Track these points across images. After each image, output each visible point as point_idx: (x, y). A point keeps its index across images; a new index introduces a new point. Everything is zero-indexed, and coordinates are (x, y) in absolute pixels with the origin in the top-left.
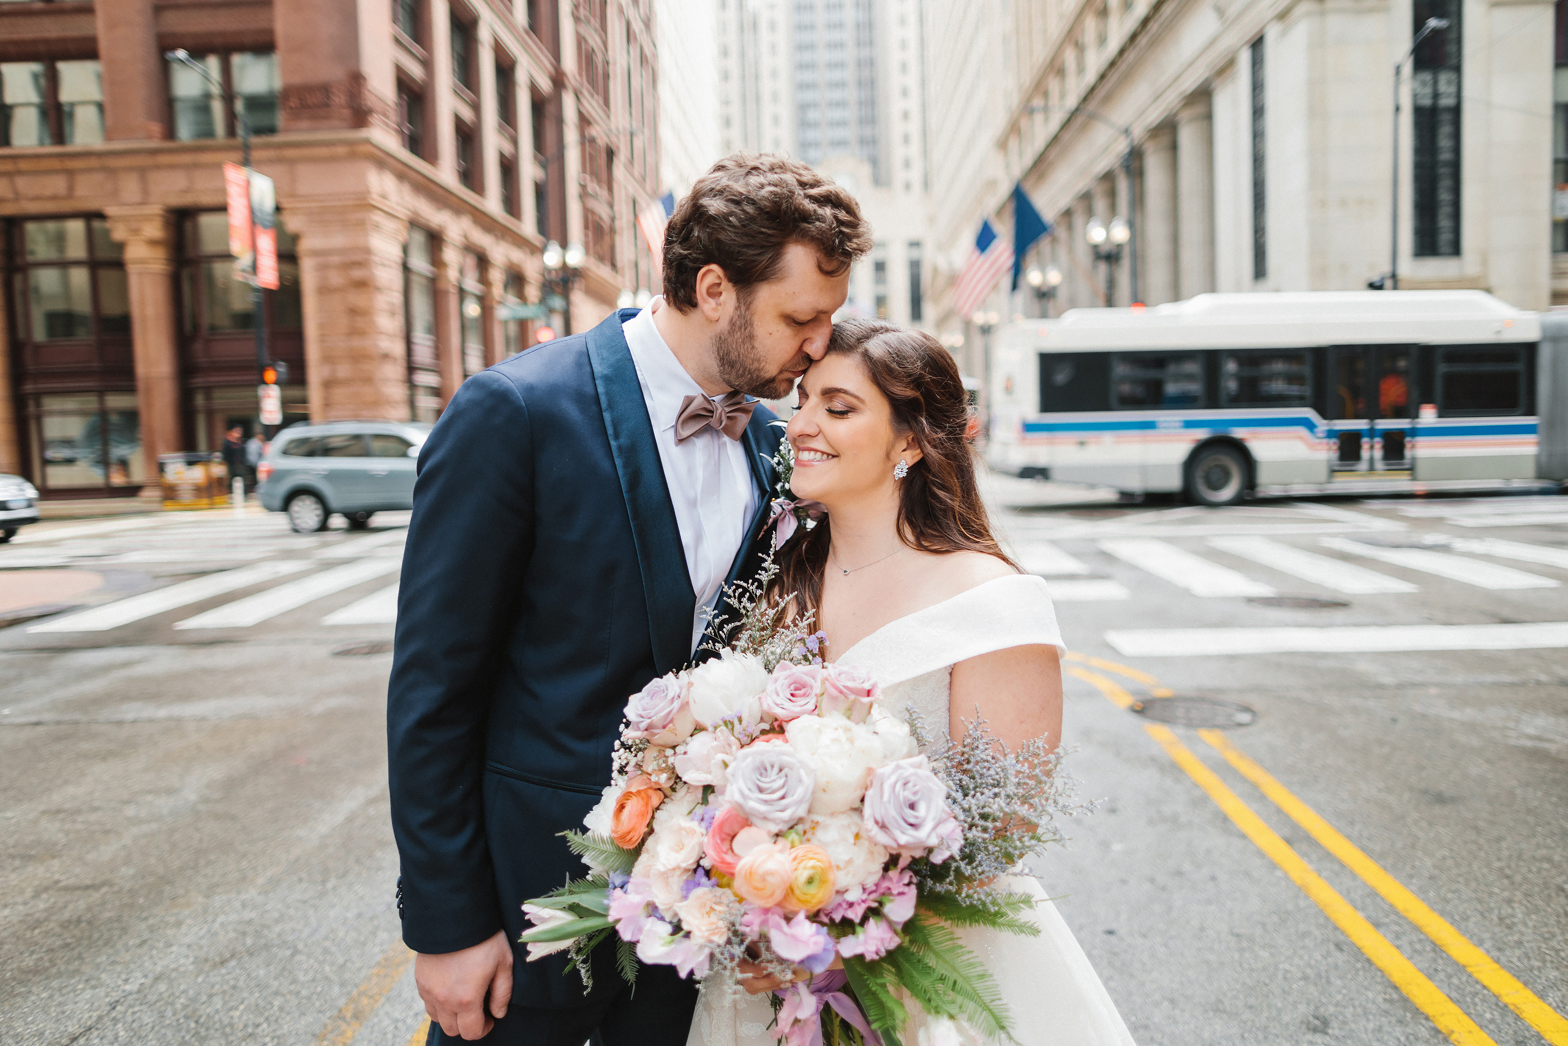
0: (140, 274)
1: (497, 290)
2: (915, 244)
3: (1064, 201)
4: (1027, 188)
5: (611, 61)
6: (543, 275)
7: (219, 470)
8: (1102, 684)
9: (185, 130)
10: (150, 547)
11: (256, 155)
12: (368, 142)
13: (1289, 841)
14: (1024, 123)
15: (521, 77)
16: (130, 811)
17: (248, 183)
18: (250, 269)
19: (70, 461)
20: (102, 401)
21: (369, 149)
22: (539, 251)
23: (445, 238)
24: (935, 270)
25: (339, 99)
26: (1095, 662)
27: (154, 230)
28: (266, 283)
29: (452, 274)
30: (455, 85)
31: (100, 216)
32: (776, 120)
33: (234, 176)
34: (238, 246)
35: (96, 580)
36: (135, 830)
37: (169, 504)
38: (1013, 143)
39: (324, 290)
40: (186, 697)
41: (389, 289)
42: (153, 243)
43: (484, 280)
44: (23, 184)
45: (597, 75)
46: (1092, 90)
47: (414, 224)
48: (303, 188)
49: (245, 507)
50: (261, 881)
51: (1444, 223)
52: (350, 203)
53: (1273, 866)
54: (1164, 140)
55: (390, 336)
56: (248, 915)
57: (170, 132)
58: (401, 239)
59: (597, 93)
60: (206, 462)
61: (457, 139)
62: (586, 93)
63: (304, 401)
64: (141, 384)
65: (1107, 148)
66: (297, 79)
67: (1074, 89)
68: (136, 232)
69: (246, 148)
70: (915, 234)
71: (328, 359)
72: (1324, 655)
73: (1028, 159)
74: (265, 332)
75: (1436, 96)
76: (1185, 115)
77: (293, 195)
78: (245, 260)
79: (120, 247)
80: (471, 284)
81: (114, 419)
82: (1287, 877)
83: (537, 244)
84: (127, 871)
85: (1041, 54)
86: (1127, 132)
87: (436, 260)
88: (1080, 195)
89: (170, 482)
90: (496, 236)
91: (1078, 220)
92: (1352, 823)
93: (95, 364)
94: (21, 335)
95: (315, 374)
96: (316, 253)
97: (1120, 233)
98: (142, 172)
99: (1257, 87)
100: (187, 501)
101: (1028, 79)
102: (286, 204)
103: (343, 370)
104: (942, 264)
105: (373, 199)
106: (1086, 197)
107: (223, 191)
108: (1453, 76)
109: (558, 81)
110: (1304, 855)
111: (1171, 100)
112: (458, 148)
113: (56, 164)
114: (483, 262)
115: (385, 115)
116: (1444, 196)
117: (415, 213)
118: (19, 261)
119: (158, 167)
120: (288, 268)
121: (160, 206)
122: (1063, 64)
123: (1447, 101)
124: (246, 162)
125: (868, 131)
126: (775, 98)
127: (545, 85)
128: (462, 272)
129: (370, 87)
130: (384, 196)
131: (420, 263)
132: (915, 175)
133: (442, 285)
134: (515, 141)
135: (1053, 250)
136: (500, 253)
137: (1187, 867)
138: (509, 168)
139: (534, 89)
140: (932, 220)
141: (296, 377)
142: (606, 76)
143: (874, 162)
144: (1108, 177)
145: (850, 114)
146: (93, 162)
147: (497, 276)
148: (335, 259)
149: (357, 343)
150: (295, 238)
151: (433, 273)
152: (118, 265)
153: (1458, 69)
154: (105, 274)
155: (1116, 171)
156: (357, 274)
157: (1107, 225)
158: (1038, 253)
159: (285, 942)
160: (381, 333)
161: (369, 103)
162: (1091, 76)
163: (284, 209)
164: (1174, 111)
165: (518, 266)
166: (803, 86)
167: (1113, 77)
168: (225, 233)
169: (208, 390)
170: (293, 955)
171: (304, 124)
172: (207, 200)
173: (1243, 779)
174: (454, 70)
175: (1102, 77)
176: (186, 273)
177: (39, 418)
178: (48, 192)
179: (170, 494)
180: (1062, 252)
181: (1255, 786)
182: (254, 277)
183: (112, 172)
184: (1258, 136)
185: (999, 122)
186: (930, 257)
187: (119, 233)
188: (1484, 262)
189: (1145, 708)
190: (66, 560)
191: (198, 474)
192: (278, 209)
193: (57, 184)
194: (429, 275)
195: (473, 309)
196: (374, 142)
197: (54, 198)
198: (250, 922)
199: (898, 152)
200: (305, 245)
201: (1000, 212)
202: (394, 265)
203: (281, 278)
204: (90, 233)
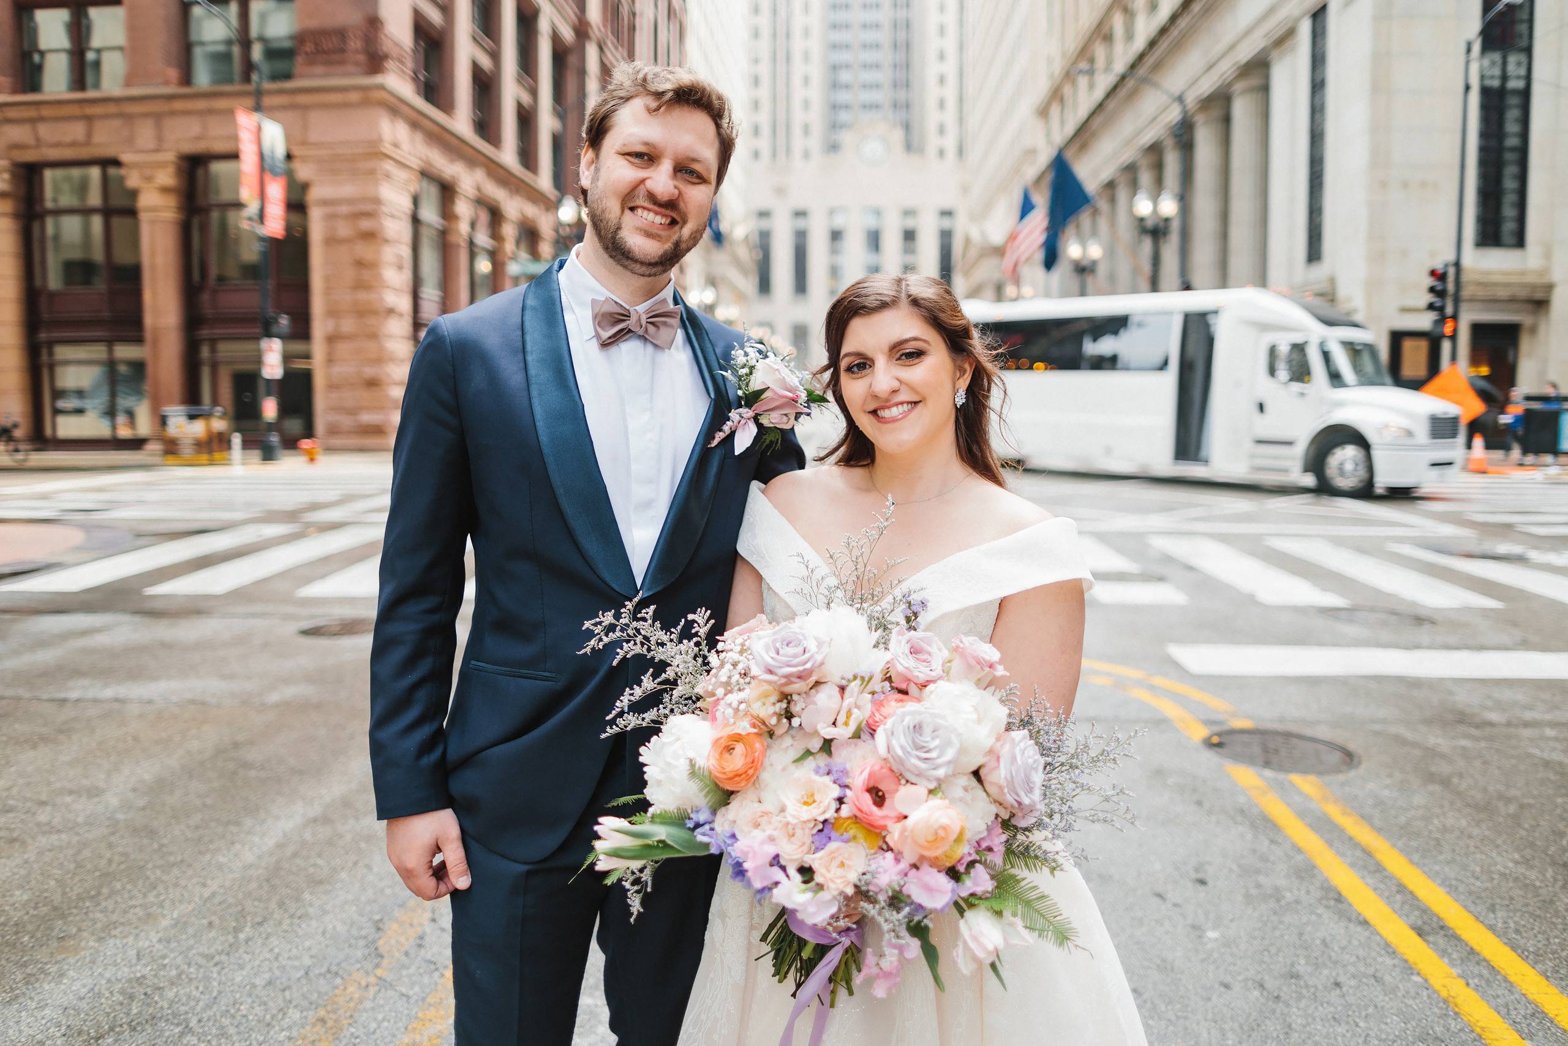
0: (152, 222)
1: (509, 246)
2: (947, 213)
3: (1106, 175)
4: (1069, 155)
5: (638, 12)
6: (557, 231)
7: (219, 425)
8: (1170, 710)
9: (203, 77)
10: (141, 502)
11: (267, 101)
12: (382, 87)
13: (1420, 932)
14: (1067, 90)
15: (544, 26)
16: (43, 816)
17: (259, 129)
18: (256, 217)
19: (80, 411)
20: (110, 352)
21: (384, 95)
22: (552, 206)
23: (458, 190)
24: (968, 241)
25: (355, 43)
26: (1158, 681)
27: (167, 177)
28: (274, 233)
29: (464, 227)
30: (474, 31)
31: (116, 163)
32: (806, 80)
33: (246, 121)
34: (247, 194)
35: (76, 537)
36: (43, 841)
37: (171, 459)
38: (1055, 111)
39: (331, 241)
40: (136, 674)
41: (398, 241)
42: (165, 190)
43: (495, 233)
44: (45, 131)
45: (623, 27)
46: (1141, 57)
47: (426, 174)
48: (314, 136)
49: (243, 464)
50: (165, 923)
51: (1509, 212)
52: (361, 151)
53: (1408, 968)
54: (1216, 112)
55: (395, 289)
56: (141, 970)
57: (187, 78)
58: (412, 189)
59: (622, 46)
60: (207, 416)
61: (474, 88)
62: (609, 44)
63: (307, 356)
64: (148, 334)
65: (1154, 119)
66: (313, 24)
67: (1122, 56)
68: (149, 179)
69: (259, 94)
70: (947, 203)
71: (332, 313)
72: (1415, 683)
73: (1070, 129)
74: (270, 284)
75: (1504, 77)
76: (1239, 87)
77: (304, 143)
78: (253, 208)
79: (134, 194)
80: (483, 239)
81: (123, 369)
82: (1427, 985)
83: (552, 198)
84: (21, 896)
85: (1087, 19)
86: (1180, 99)
87: (447, 211)
88: (1125, 165)
89: (171, 436)
90: (511, 191)
91: (1122, 194)
92: (1492, 909)
93: (106, 314)
94: (38, 282)
95: (319, 327)
96: (325, 203)
97: (1168, 207)
98: (158, 118)
99: (1318, 60)
100: (186, 456)
101: (1072, 45)
102: (296, 151)
103: (348, 325)
104: (975, 235)
105: (385, 147)
106: (1131, 170)
107: (236, 138)
108: (1523, 57)
109: (582, 31)
110: (1443, 953)
111: (1226, 69)
112: (474, 97)
113: (76, 110)
114: (495, 215)
115: (400, 61)
116: (1510, 184)
117: (428, 163)
118: (38, 208)
119: (173, 113)
120: (295, 218)
121: (174, 154)
122: (1111, 29)
123: (1515, 84)
124: (258, 108)
125: (902, 95)
126: (806, 57)
127: (567, 34)
128: (473, 225)
129: (386, 32)
130: (396, 145)
131: (430, 214)
132: (950, 143)
133: (452, 238)
134: (534, 92)
135: (1094, 224)
136: (514, 207)
137: (1302, 967)
138: (526, 119)
139: (556, 38)
140: (965, 189)
141: (301, 330)
142: (632, 28)
143: (907, 127)
144: (1155, 150)
145: (883, 76)
146: (112, 109)
147: (509, 231)
148: (344, 209)
149: (362, 296)
150: (305, 187)
151: (443, 226)
152: (132, 212)
153: (1528, 51)
154: (117, 222)
155: (1165, 143)
156: (365, 224)
157: (1155, 198)
158: (1078, 226)
159: (175, 1015)
160: (388, 287)
161: (385, 49)
162: (1140, 43)
163: (295, 157)
164: (1227, 82)
165: (533, 221)
166: (835, 46)
167: (1164, 45)
168: (236, 181)
169: (213, 342)
170: (182, 1035)
171: (319, 69)
172: (219, 147)
173: (1353, 843)
174: (473, 17)
175: (1152, 44)
176: (196, 222)
177: (52, 367)
178: (68, 139)
179: (171, 448)
180: (1103, 224)
181: (1368, 853)
182: (261, 226)
183: (129, 118)
184: (1317, 110)
185: (1041, 88)
186: (962, 227)
187: (133, 181)
188: (1548, 255)
189: (1219, 742)
190: (54, 514)
191: (198, 428)
192: (289, 157)
193: (76, 131)
194: (440, 227)
195: (484, 266)
196: (388, 88)
197: (73, 144)
198: (140, 980)
199: (933, 118)
200: (315, 194)
201: (1038, 181)
202: (403, 217)
203: (288, 228)
204: (105, 179)
